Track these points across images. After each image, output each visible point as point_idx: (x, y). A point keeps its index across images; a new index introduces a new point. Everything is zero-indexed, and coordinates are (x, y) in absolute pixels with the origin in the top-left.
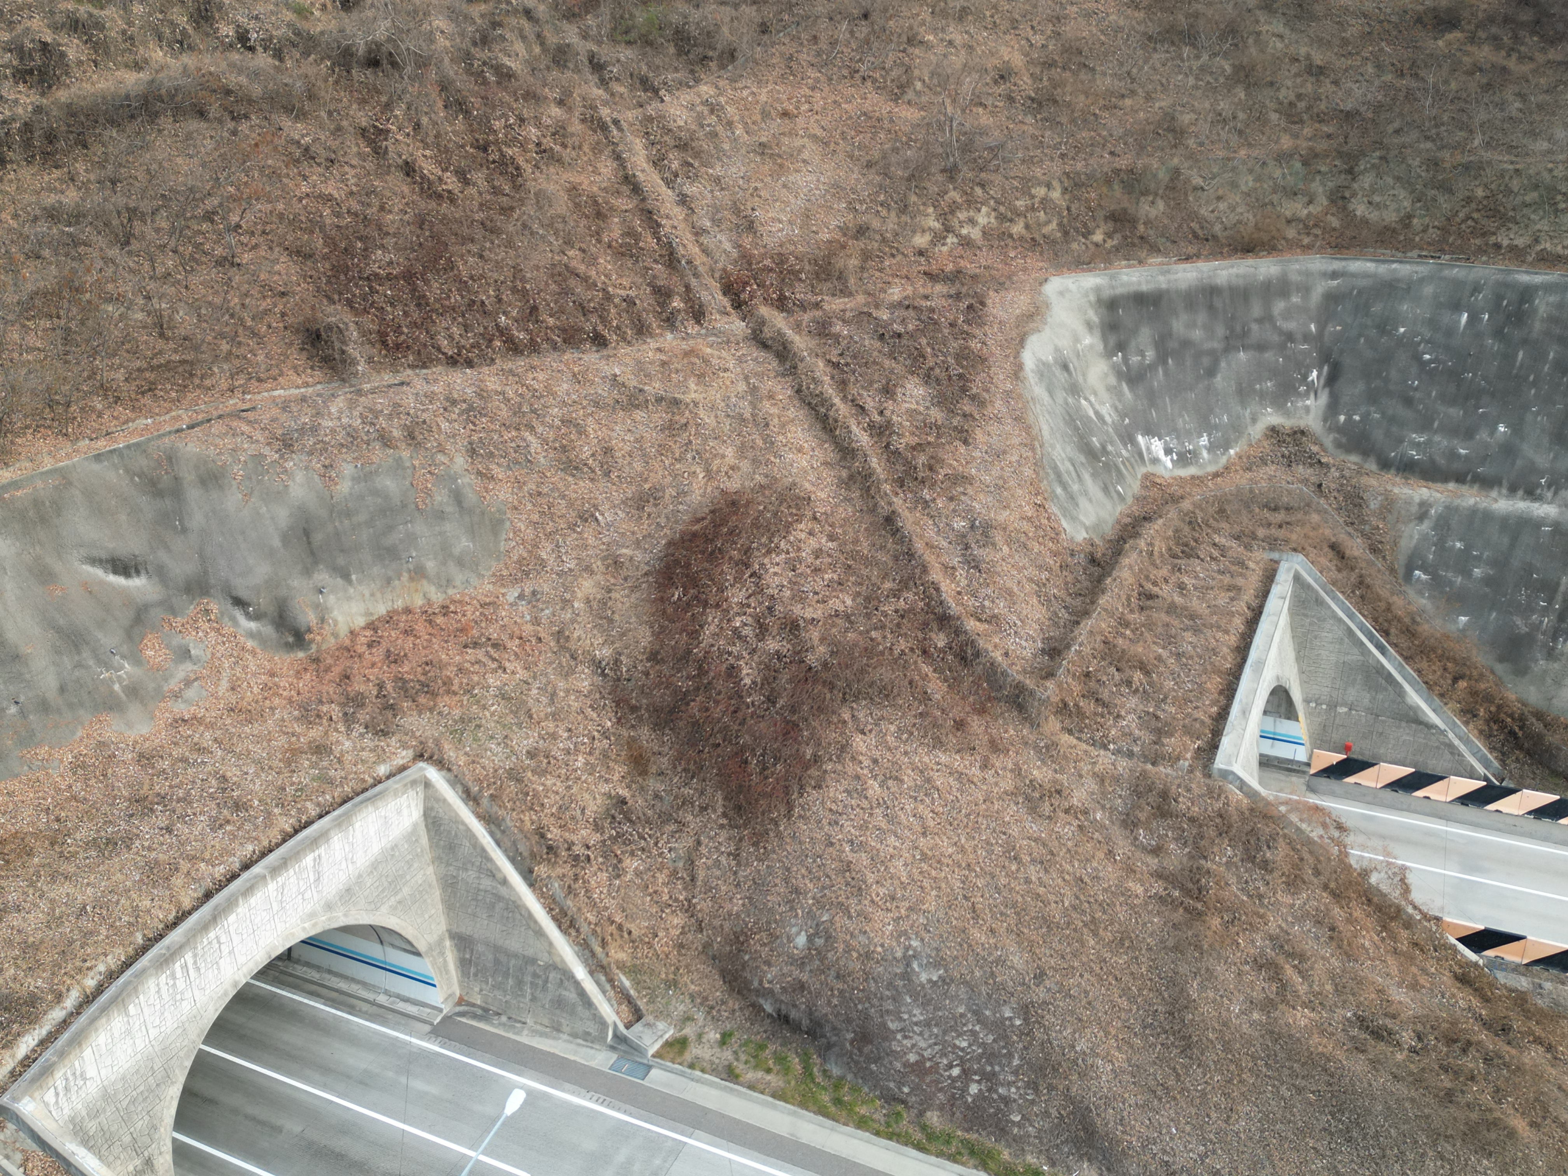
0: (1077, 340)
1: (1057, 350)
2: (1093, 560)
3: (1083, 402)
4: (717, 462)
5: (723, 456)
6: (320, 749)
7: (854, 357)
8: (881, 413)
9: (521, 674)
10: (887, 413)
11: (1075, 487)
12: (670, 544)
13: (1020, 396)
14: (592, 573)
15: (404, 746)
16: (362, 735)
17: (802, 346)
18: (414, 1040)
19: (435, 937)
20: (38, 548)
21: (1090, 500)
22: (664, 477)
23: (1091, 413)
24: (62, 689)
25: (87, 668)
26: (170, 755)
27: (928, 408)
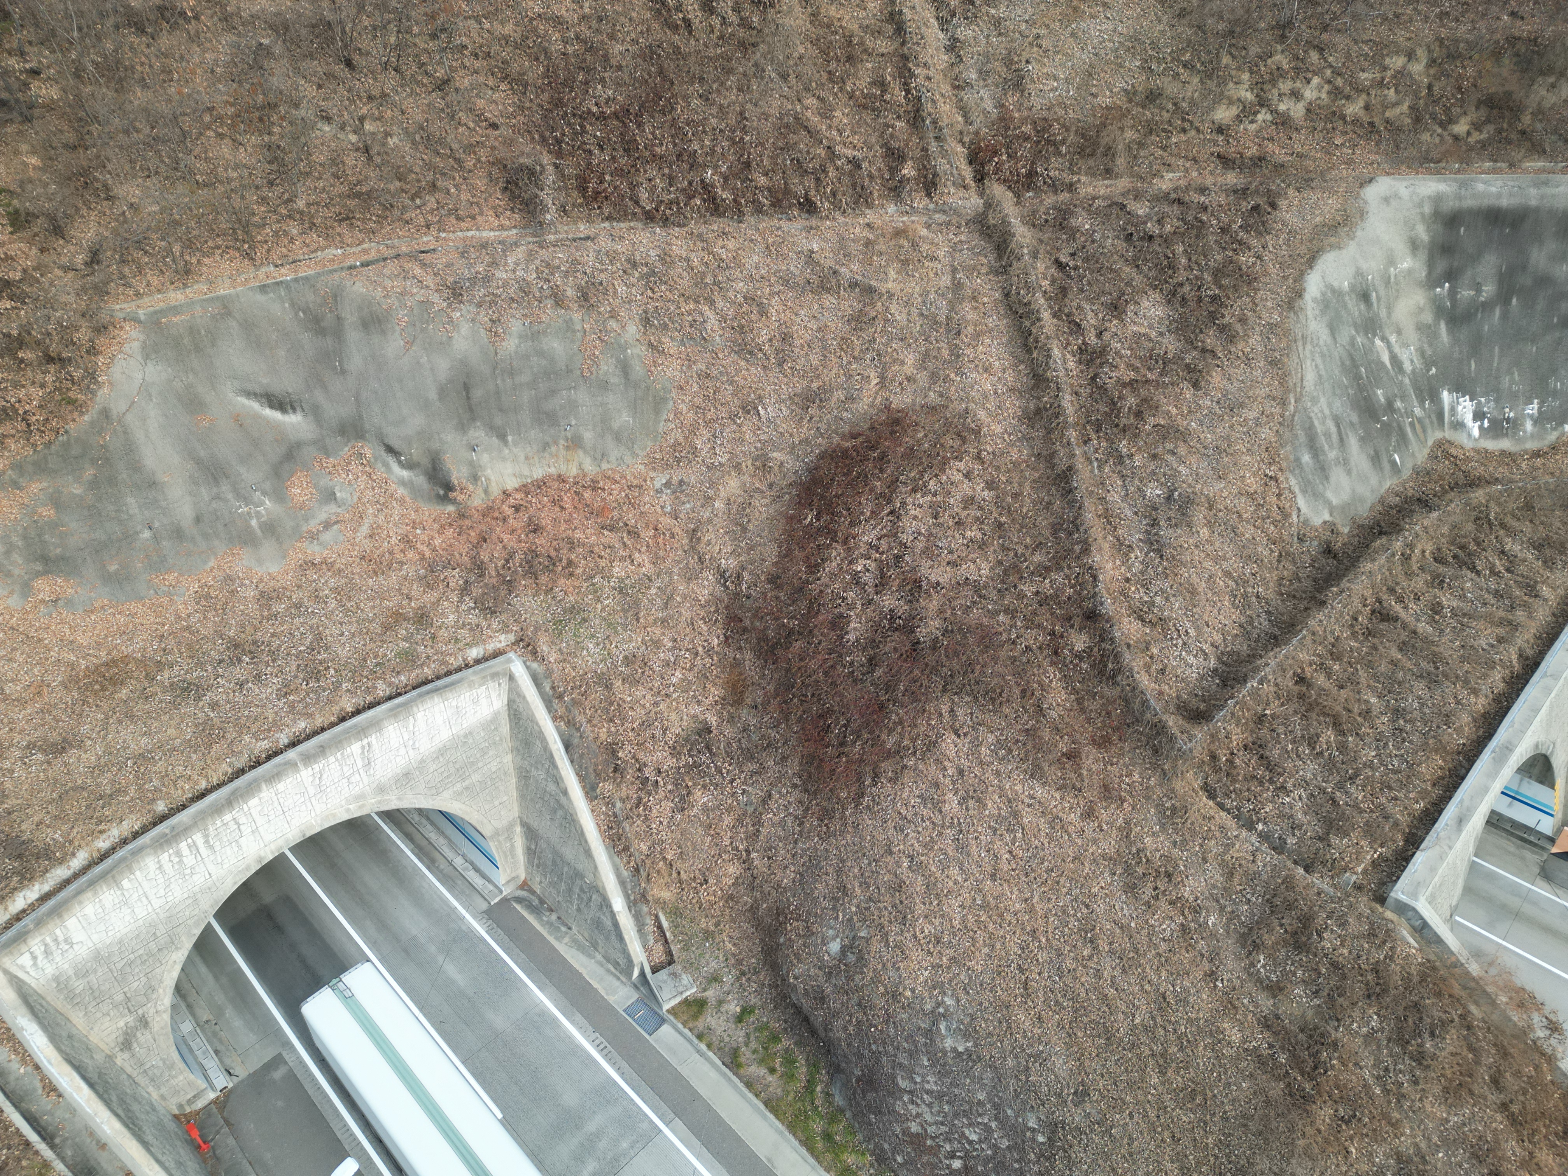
0: (1391, 261)
1: (1359, 273)
2: (1328, 551)
3: (1378, 342)
4: (896, 368)
5: (903, 363)
6: (422, 619)
7: (1086, 260)
8: (1099, 335)
9: (648, 568)
10: (1107, 336)
11: (1332, 454)
12: (822, 456)
13: (1287, 333)
14: (740, 472)
15: (505, 629)
16: (470, 609)
17: (1026, 241)
18: (468, 917)
19: (505, 823)
20: (191, 376)
21: (1349, 472)
22: (837, 376)
23: (1386, 358)
24: (198, 520)
25: (226, 501)
26: (289, 598)
27: (1161, 334)
